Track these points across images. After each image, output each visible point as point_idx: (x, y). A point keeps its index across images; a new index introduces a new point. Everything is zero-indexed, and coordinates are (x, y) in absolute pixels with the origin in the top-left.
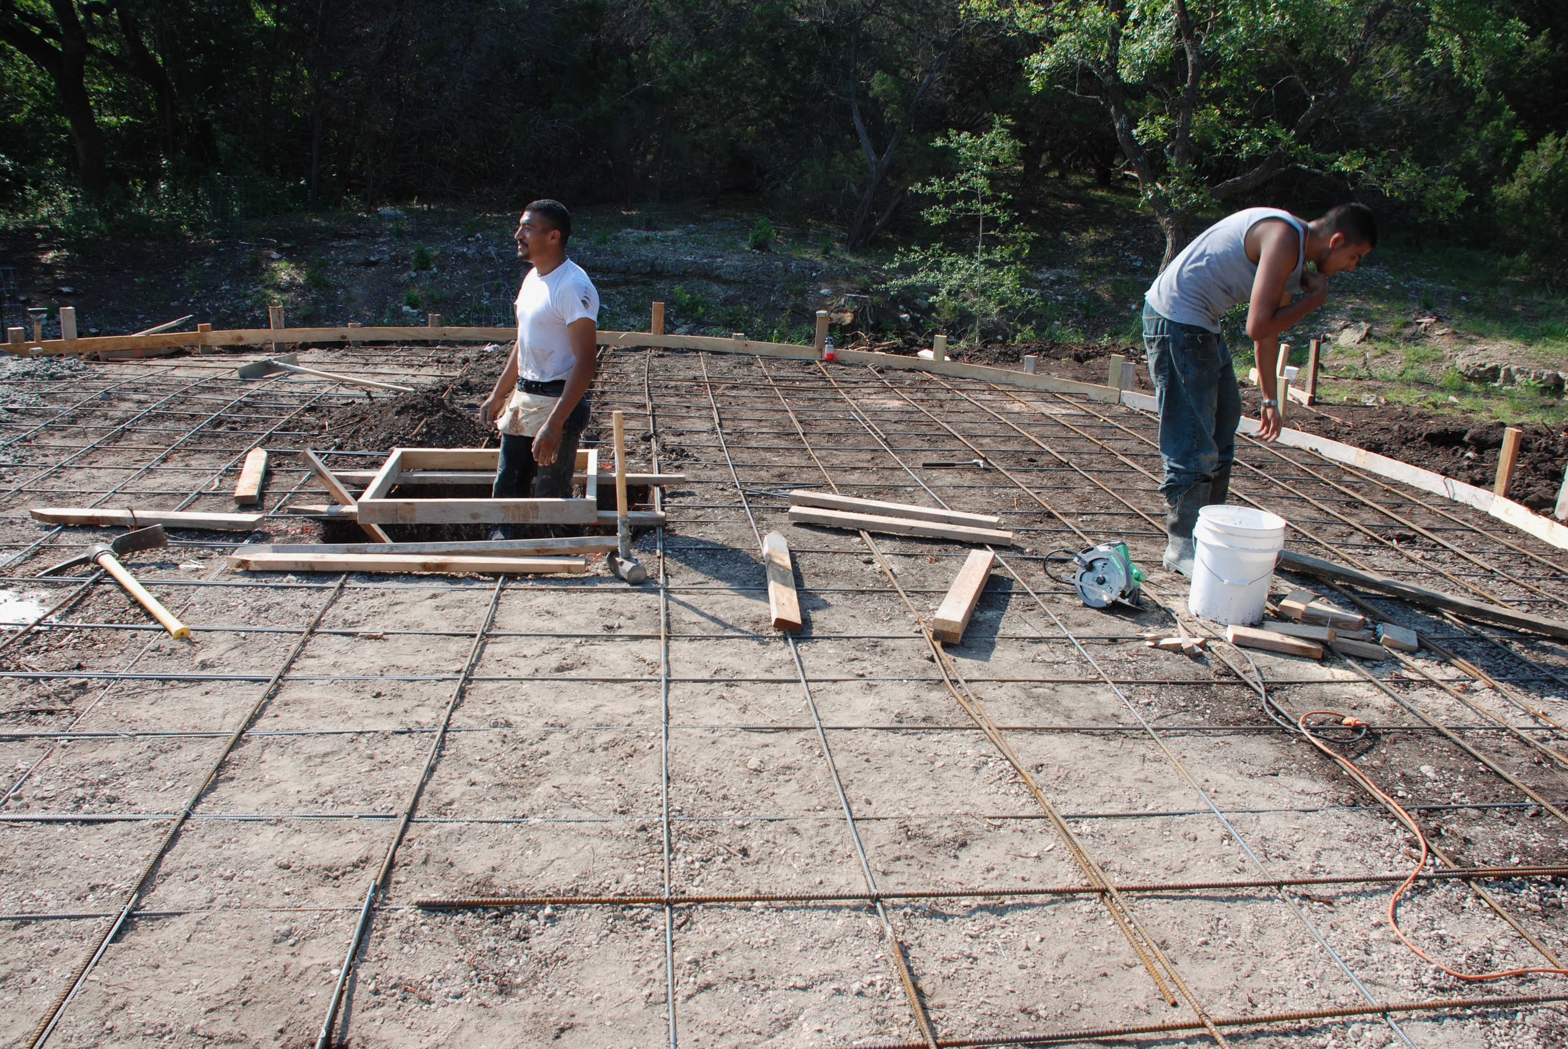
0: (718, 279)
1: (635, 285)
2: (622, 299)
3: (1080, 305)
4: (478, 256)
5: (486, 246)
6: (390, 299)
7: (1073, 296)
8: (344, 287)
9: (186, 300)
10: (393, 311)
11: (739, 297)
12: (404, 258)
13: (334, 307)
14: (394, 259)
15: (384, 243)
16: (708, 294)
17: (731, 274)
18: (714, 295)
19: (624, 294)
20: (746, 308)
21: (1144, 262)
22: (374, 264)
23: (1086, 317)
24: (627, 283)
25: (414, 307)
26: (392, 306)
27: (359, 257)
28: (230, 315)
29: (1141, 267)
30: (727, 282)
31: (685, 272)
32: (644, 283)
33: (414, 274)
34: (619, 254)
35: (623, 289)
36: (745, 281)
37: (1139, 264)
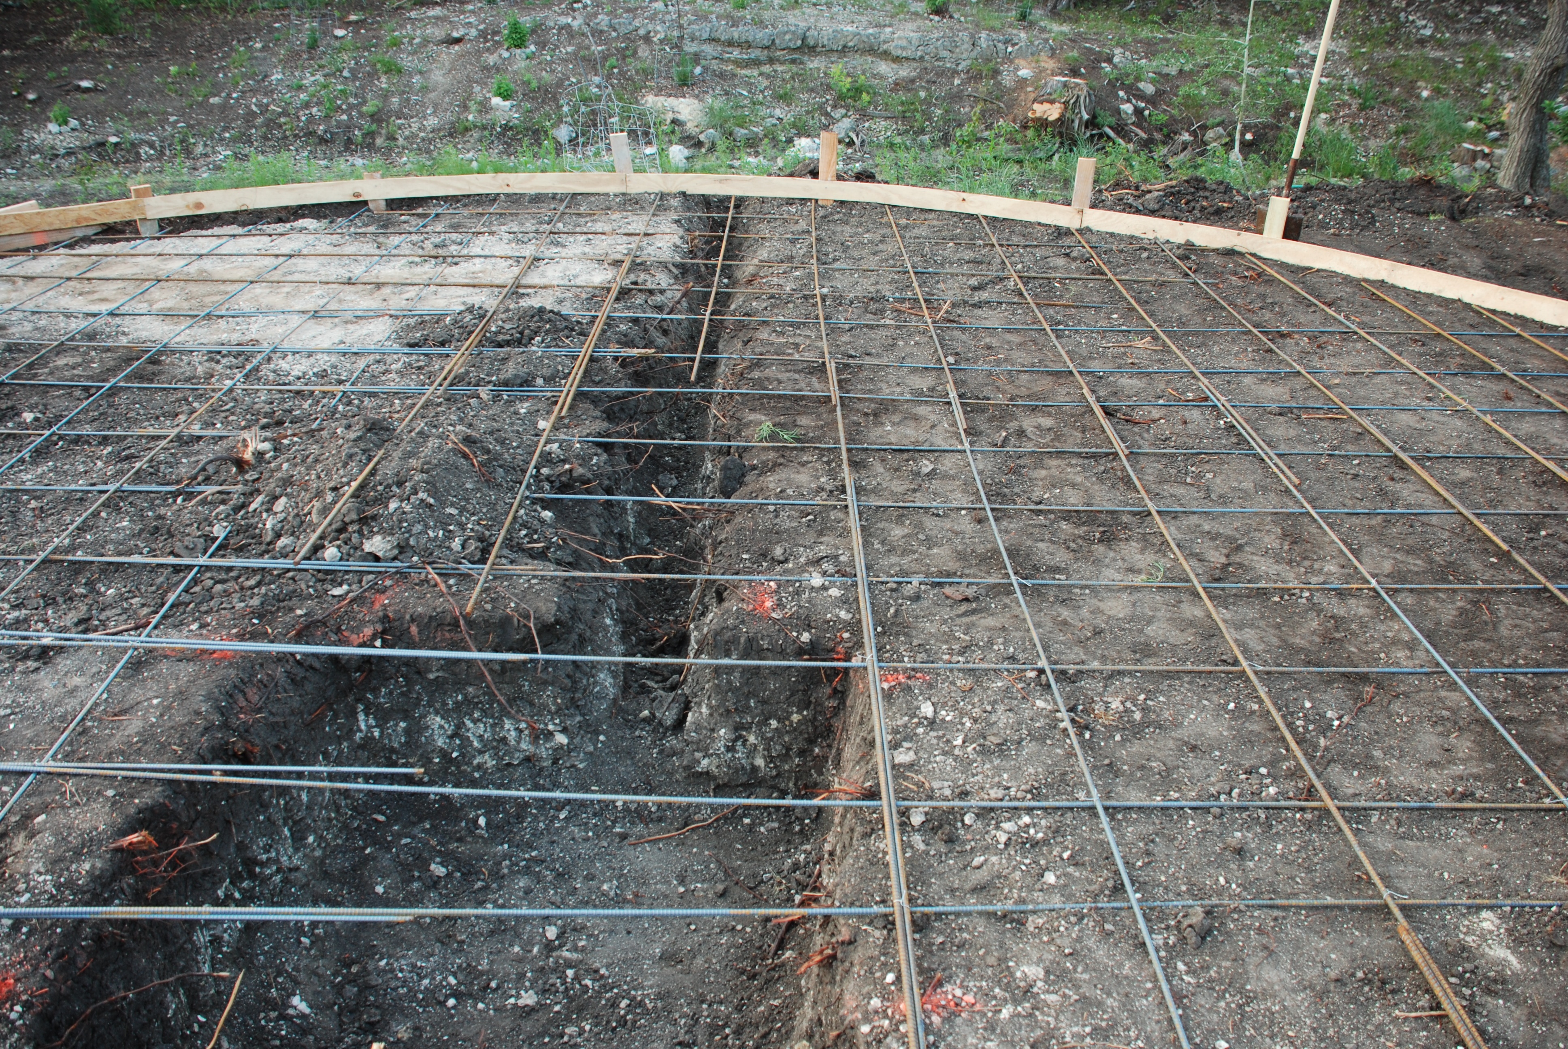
0: (886, 55)
1: (782, 63)
2: (766, 83)
3: (1352, 91)
4: (586, 29)
5: (596, 15)
6: (477, 88)
7: (1342, 78)
8: (421, 73)
9: (229, 96)
10: (480, 103)
11: (913, 81)
12: (495, 33)
13: (408, 99)
14: (483, 34)
15: (472, 12)
16: (874, 76)
17: (903, 48)
18: (882, 77)
19: (768, 76)
20: (922, 94)
21: (1436, 29)
22: (458, 41)
23: (1362, 108)
24: (771, 61)
25: (506, 98)
26: (479, 98)
27: (439, 33)
28: (280, 115)
29: (1432, 37)
30: (897, 60)
31: (845, 47)
32: (793, 61)
33: (506, 54)
34: (760, 23)
35: (767, 69)
36: (922, 58)
37: (1428, 32)
